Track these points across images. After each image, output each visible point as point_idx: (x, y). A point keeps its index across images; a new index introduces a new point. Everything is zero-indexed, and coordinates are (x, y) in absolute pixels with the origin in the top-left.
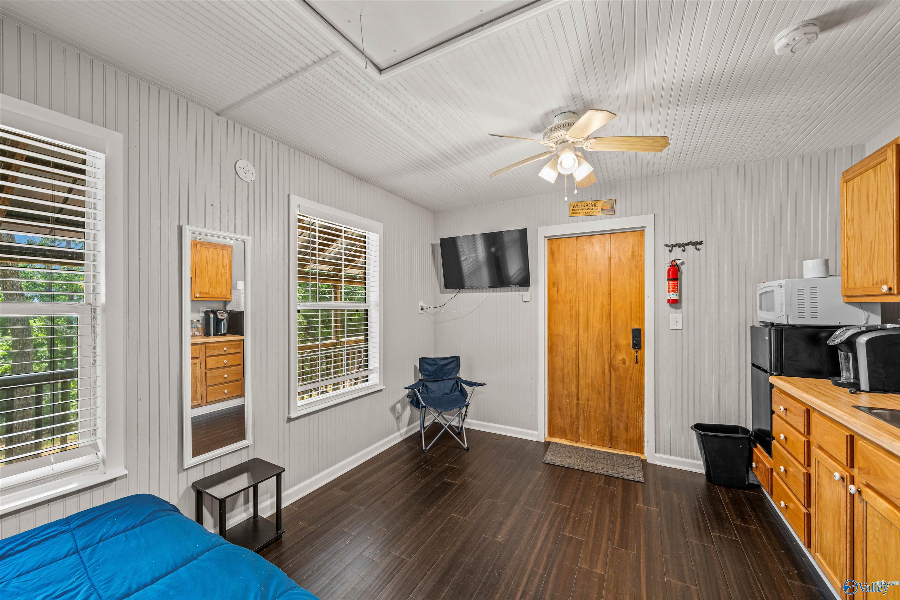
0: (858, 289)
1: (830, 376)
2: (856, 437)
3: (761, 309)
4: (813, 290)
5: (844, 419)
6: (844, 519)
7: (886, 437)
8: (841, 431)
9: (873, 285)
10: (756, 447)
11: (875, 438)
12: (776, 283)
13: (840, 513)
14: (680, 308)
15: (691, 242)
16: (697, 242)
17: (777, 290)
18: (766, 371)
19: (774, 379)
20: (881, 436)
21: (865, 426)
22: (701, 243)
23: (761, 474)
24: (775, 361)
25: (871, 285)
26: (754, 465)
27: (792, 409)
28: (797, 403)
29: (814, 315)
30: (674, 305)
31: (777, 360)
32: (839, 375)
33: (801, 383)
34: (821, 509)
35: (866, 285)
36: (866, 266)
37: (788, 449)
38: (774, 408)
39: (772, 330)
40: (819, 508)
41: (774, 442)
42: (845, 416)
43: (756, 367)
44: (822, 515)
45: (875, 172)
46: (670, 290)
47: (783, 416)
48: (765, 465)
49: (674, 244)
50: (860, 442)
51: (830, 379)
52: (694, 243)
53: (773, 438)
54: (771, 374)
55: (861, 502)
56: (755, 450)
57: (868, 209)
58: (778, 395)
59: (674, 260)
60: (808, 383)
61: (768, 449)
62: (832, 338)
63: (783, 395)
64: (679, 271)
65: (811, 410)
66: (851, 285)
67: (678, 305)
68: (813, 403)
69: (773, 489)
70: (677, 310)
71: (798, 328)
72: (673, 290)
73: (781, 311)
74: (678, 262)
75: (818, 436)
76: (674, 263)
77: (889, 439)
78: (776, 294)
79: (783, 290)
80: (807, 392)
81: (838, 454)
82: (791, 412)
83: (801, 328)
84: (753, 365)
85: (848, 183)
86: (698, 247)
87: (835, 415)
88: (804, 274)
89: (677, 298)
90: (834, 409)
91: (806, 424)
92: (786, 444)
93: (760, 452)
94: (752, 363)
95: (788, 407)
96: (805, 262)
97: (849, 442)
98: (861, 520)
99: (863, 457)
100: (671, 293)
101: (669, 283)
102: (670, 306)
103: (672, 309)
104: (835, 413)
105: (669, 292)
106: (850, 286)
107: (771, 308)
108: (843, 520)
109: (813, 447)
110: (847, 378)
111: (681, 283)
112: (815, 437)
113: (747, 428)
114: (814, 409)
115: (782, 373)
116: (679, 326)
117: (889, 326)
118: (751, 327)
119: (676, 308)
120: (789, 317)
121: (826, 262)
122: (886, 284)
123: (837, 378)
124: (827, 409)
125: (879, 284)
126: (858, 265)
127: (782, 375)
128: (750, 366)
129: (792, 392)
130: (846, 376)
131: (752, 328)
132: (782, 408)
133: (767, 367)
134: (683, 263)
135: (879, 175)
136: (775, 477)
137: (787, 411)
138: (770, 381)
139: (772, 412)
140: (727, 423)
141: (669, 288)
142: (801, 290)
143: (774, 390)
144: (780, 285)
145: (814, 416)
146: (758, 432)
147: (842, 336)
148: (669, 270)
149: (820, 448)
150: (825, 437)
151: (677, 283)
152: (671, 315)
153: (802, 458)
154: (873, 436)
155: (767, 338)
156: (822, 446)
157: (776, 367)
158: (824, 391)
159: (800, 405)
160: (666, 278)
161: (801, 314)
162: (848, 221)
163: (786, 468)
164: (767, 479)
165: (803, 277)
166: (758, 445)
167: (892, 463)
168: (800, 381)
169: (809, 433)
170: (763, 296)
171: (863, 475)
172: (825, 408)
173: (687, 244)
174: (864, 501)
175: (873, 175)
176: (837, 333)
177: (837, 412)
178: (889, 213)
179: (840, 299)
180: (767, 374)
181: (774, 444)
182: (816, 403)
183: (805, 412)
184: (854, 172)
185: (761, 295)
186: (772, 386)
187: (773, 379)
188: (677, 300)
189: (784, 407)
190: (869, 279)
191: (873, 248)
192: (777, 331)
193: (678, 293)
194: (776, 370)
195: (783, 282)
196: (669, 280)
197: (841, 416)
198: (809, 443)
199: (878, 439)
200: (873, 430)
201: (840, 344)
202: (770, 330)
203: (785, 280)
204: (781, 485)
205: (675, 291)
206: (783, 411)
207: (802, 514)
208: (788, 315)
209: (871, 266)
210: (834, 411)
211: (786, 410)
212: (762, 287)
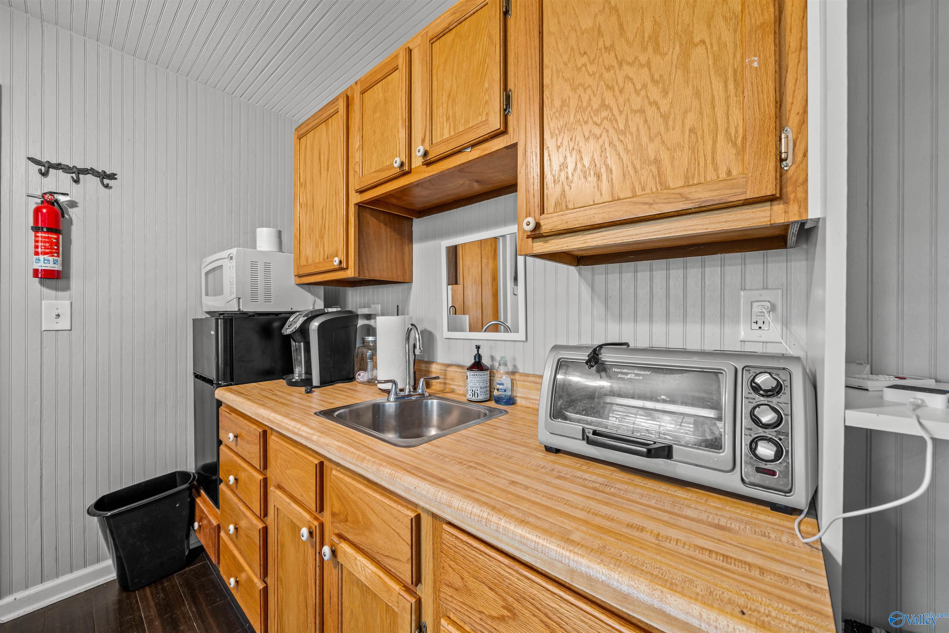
0: (310, 265)
1: (284, 375)
2: (326, 463)
3: (207, 294)
4: (267, 266)
5: (313, 441)
6: (312, 593)
7: (370, 461)
8: (306, 459)
9: (324, 260)
10: (199, 495)
11: (357, 465)
12: (225, 254)
13: (306, 585)
14: (67, 288)
15: (92, 169)
16: (105, 172)
17: (226, 264)
18: (210, 382)
19: (222, 392)
20: (363, 459)
21: (341, 447)
22: (112, 177)
23: (205, 535)
24: (223, 367)
25: (322, 260)
26: (196, 525)
27: (244, 433)
28: (250, 424)
29: (268, 299)
30: (53, 282)
31: (225, 364)
32: (292, 372)
33: (255, 391)
34: (281, 580)
35: (317, 261)
36: (318, 237)
37: (240, 496)
38: (222, 436)
39: (219, 320)
40: (279, 578)
41: (222, 487)
42: (314, 435)
43: (200, 379)
44: (283, 588)
45: (327, 126)
46: (39, 250)
47: (233, 446)
48: (210, 522)
49: (53, 161)
50: (334, 472)
51: (284, 379)
52: (98, 172)
53: (221, 481)
54: (219, 386)
55: (335, 568)
56: (198, 501)
57: (320, 171)
58: (226, 416)
59: (51, 193)
60: (261, 389)
61: (214, 496)
62: (286, 326)
63: (233, 414)
64: (63, 216)
65: (269, 432)
66: (303, 262)
67: (60, 282)
68: (272, 422)
69: (221, 557)
70: (60, 294)
71: (251, 316)
72: (47, 251)
73: (231, 293)
74: (62, 199)
75: (278, 471)
76: (48, 197)
77: (374, 462)
78: (225, 270)
79: (234, 262)
80: (264, 405)
81: (305, 496)
82: (243, 439)
83: (253, 316)
84: (196, 376)
85: (301, 140)
86: (106, 181)
87: (301, 436)
88: (258, 245)
89: (58, 267)
90: (299, 426)
91: (262, 454)
92: (237, 487)
93: (205, 502)
94: (195, 373)
95: (238, 431)
96: (259, 230)
97: (318, 474)
98: (336, 595)
99: (338, 497)
100: (41, 257)
101: (36, 236)
102: (41, 284)
103: (46, 291)
104: (300, 433)
105: (37, 253)
106: (302, 264)
107: (219, 292)
108: (312, 595)
109: (271, 489)
110: (300, 375)
111: (68, 242)
112: (273, 473)
113: (188, 471)
114: (272, 429)
115: (232, 381)
116: (64, 323)
117: (330, 310)
118: (194, 320)
119: (56, 289)
120: (241, 300)
121: (280, 233)
122: (337, 256)
123: (290, 376)
124: (290, 428)
125: (330, 258)
126: (310, 237)
127: (231, 385)
128: (192, 377)
129: (244, 409)
130: (299, 372)
131: (196, 322)
132: (231, 436)
133: (213, 376)
134: (73, 204)
135: (330, 131)
136: (223, 540)
137: (238, 438)
138: (216, 396)
139: (220, 442)
140: (160, 473)
141: (36, 247)
142: (254, 264)
143: (222, 408)
144: (231, 256)
145: (273, 439)
146: (202, 472)
147: (296, 322)
148: (37, 211)
149: (279, 487)
150: (288, 471)
151: (57, 239)
152: (43, 302)
153: (257, 507)
154: (354, 462)
155: (213, 333)
156: (283, 485)
157: (224, 374)
158: (282, 397)
159: (255, 427)
160: (31, 223)
161: (254, 298)
162: (301, 185)
163: (236, 525)
164: (212, 543)
165: (255, 248)
166: (202, 492)
167: (378, 501)
168: (254, 389)
169: (265, 467)
170: (210, 276)
171: (338, 525)
172: (288, 426)
173: (85, 171)
174: (340, 564)
175: (325, 129)
176: (291, 320)
177: (303, 431)
178: (340, 173)
179: (292, 280)
180: (212, 387)
181: (222, 489)
182: (276, 421)
183: (261, 436)
184: (307, 125)
185: (207, 274)
186: (219, 403)
187: (221, 394)
188: (58, 271)
189: (233, 433)
190: (320, 253)
191: (324, 216)
192: (225, 321)
193: (60, 259)
194: (224, 380)
195: (233, 251)
196: (36, 229)
197: (309, 436)
198: (265, 480)
199: (359, 467)
200: (352, 453)
201: (294, 332)
202: (217, 320)
203: (236, 249)
204: (230, 551)
205: (51, 253)
206: (233, 441)
207: (258, 592)
208: (239, 298)
209: (322, 237)
210: (299, 429)
211: (236, 437)
212: (209, 263)
